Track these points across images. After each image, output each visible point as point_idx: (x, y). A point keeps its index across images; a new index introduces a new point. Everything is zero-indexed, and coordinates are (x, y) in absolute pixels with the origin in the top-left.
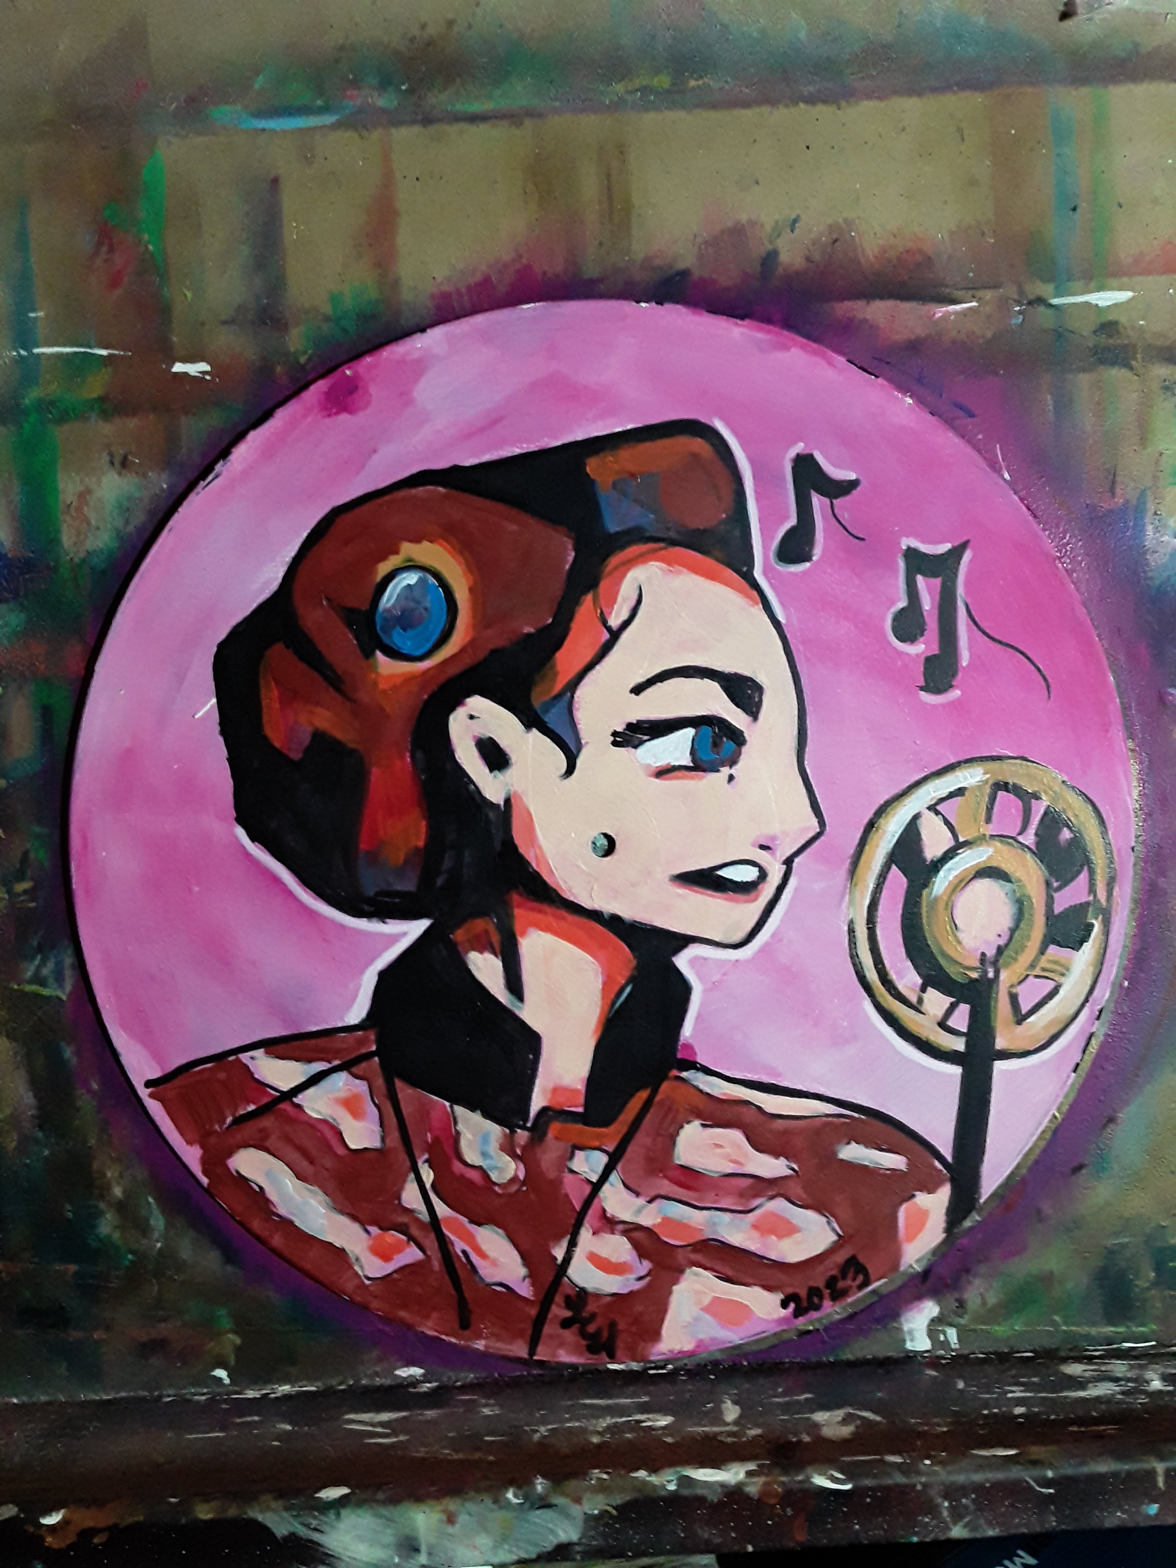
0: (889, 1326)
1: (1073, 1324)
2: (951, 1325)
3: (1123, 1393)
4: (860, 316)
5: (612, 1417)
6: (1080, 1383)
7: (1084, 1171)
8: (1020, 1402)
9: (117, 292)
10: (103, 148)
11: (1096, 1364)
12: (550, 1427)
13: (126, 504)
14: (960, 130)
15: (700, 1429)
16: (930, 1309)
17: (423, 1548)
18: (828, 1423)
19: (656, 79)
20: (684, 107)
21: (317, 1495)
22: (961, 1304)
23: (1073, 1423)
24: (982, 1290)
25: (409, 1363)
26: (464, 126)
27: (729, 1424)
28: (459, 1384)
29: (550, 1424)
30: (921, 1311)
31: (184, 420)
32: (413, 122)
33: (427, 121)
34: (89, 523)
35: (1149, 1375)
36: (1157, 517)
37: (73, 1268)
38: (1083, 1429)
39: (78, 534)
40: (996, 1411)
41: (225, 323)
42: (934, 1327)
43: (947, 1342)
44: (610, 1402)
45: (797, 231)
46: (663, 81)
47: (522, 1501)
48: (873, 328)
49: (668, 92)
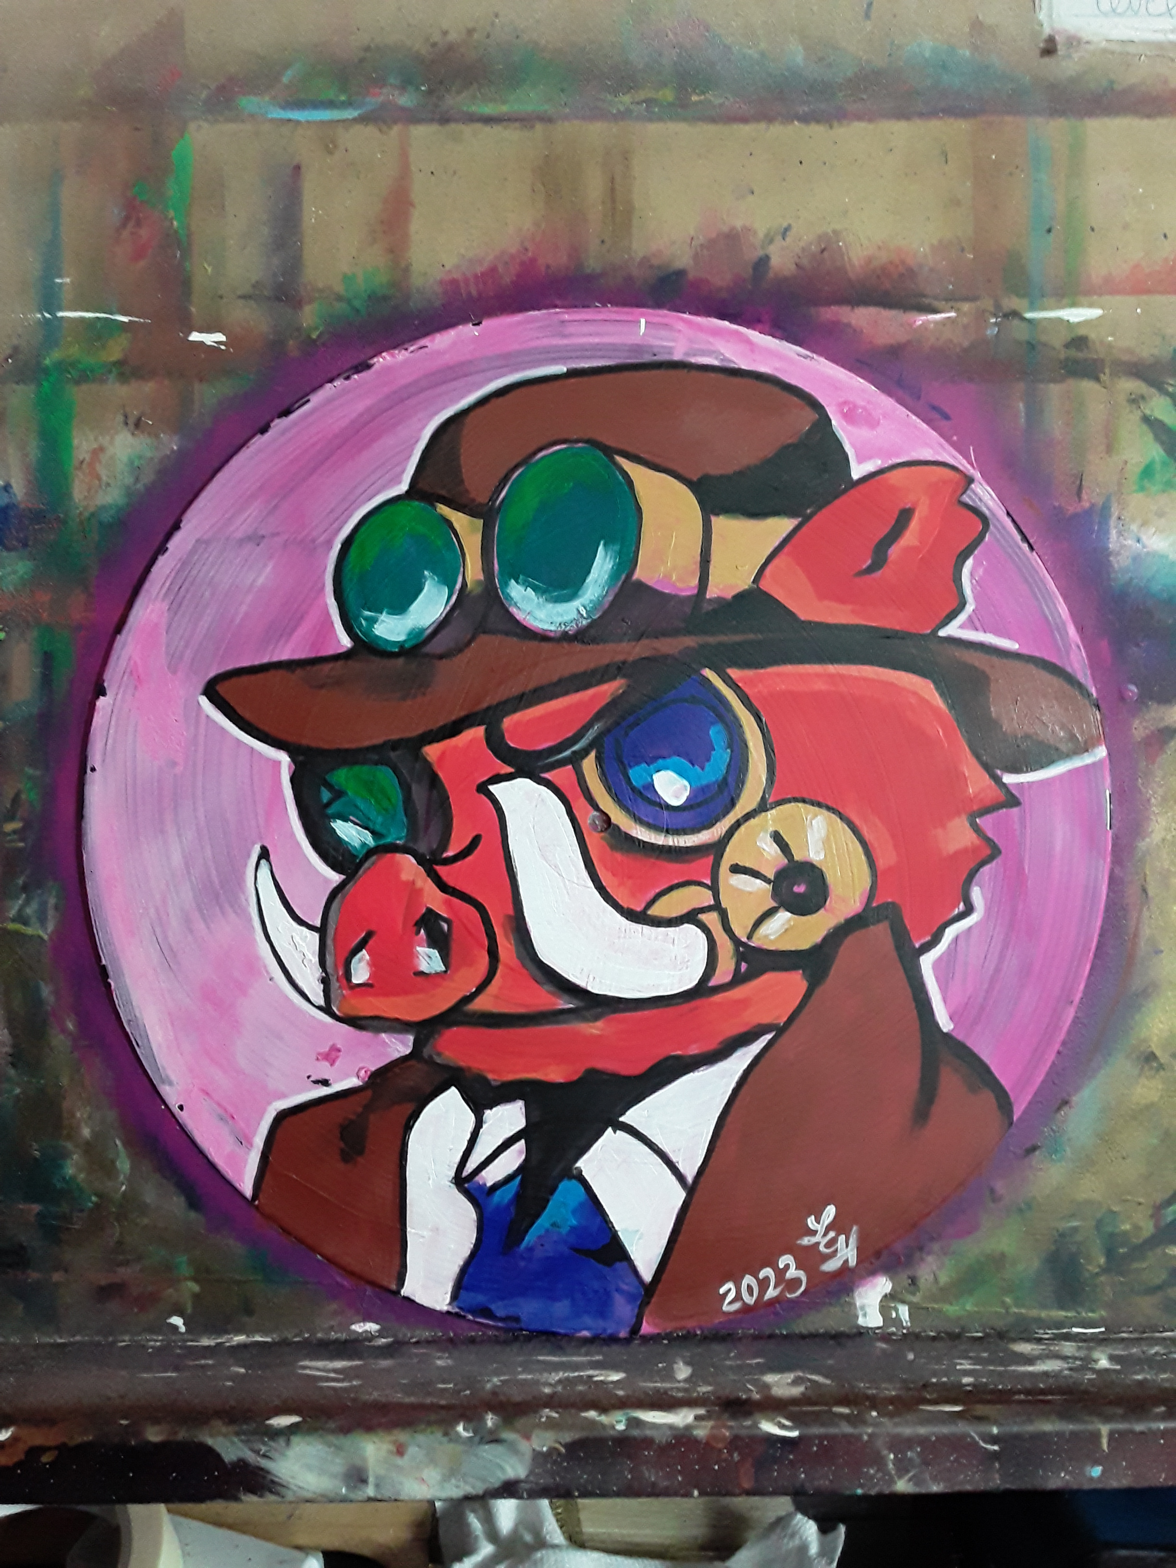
0: (842, 1301)
1: (1023, 1306)
2: (903, 1302)
3: (1071, 1369)
4: (845, 321)
5: (565, 1372)
6: (1030, 1360)
7: (1037, 1153)
8: (966, 1373)
9: (142, 264)
10: (137, 129)
11: (1046, 1344)
12: (502, 1378)
13: (136, 463)
14: (945, 154)
15: (652, 1385)
16: (882, 1285)
17: (371, 1480)
18: (777, 1384)
19: (660, 93)
20: (685, 119)
21: (268, 1422)
22: (914, 1281)
23: (1019, 1392)
24: (935, 1268)
25: (367, 1318)
26: (478, 126)
27: (679, 1382)
28: (414, 1340)
29: (504, 1374)
30: (874, 1286)
31: (197, 386)
32: (432, 120)
33: (444, 120)
34: (99, 478)
35: (1096, 1355)
36: (1121, 523)
37: (36, 1208)
38: (1030, 1398)
39: (89, 490)
40: (945, 1379)
41: (244, 297)
42: (888, 1302)
43: (898, 1318)
44: (564, 1359)
45: (788, 239)
46: (668, 95)
47: (471, 1435)
48: (857, 332)
49: (671, 105)
